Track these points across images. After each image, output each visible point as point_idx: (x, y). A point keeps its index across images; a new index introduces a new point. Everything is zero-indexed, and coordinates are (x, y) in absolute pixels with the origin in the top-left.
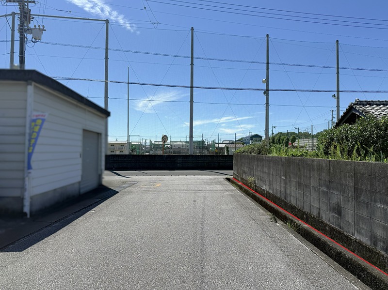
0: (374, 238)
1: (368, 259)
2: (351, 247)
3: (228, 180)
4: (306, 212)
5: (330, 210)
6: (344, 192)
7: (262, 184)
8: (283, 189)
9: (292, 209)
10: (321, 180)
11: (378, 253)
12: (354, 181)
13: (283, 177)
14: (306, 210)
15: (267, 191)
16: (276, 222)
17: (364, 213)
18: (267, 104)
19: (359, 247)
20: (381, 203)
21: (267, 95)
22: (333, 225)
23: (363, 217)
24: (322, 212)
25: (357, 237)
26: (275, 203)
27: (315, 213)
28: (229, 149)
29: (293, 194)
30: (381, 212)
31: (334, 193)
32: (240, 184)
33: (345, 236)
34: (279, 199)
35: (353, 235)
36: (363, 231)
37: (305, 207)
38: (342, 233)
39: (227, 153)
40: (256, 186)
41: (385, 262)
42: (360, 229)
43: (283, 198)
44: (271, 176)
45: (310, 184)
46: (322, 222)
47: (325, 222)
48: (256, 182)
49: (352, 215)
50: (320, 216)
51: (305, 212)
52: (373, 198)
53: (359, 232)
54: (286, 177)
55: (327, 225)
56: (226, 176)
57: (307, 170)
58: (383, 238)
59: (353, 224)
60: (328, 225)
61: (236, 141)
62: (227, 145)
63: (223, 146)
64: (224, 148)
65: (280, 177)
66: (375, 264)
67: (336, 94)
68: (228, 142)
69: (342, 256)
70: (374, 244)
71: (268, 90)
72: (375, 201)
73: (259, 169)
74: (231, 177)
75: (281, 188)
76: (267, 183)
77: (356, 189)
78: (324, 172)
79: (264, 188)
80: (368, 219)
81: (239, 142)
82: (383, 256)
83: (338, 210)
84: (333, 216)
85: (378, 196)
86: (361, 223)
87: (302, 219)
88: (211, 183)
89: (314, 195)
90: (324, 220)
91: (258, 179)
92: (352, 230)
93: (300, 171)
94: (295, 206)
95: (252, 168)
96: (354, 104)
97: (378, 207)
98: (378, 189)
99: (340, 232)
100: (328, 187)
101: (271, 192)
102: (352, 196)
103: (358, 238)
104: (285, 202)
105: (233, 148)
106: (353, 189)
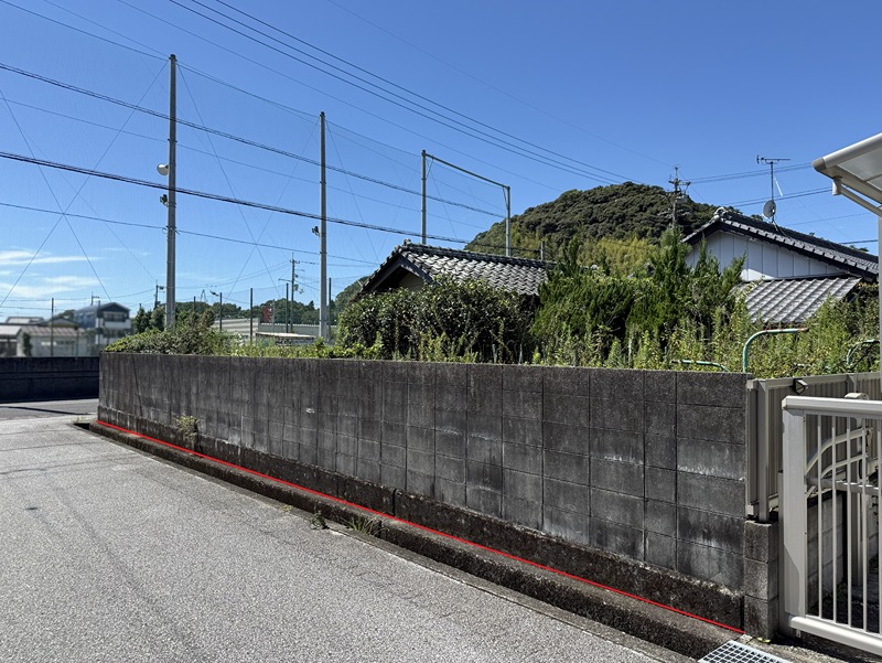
0: (600, 528)
1: (587, 576)
2: (536, 556)
3: (85, 426)
4: (392, 490)
5: (469, 478)
6: (511, 434)
7: (224, 430)
8: (306, 441)
9: (342, 486)
10: (441, 410)
11: (611, 560)
12: (540, 408)
13: (308, 410)
14: (390, 483)
15: (244, 450)
16: (325, 527)
17: (572, 477)
18: (172, 227)
19: (558, 554)
20: (617, 453)
21: (172, 206)
22: (479, 510)
23: (565, 486)
24: (441, 486)
25: (550, 530)
26: (277, 476)
27: (419, 488)
28: (32, 342)
29: (343, 447)
30: (618, 472)
31: (482, 439)
32: (132, 436)
33: (518, 532)
34: (292, 465)
35: (539, 527)
36: (568, 517)
37: (386, 477)
38: (508, 529)
39: (25, 352)
40: (198, 438)
41: (631, 575)
42: (560, 514)
43: (307, 461)
44: (263, 409)
45: (404, 420)
46: (446, 509)
47: (454, 506)
48: (202, 427)
49: (536, 484)
50: (437, 494)
51: (386, 490)
52: (596, 443)
53: (556, 521)
54: (319, 408)
55: (458, 513)
56: (74, 418)
57: (393, 390)
58: (624, 526)
59: (538, 503)
60: (462, 512)
61: (53, 319)
62: (25, 330)
63: (13, 331)
64: (14, 337)
65: (299, 409)
66: (604, 583)
67: (319, 223)
68: (26, 321)
69: (524, 582)
70: (600, 542)
71: (172, 189)
72: (602, 450)
73: (212, 394)
74: (91, 418)
75: (299, 437)
76: (248, 428)
77: (546, 426)
78: (449, 392)
79: (234, 440)
80: (581, 489)
81: (61, 321)
82: (626, 565)
83: (494, 476)
84: (479, 491)
85: (610, 438)
86: (562, 498)
87: (376, 507)
88: (41, 441)
89: (417, 447)
90: (448, 501)
91: (209, 419)
92: (535, 517)
93: (370, 390)
94: (351, 479)
95: (183, 390)
96: (404, 250)
97: (610, 463)
98: (608, 423)
99: (501, 526)
100: (464, 427)
101: (262, 450)
102: (535, 442)
103: (553, 533)
104: (317, 471)
105: (44, 338)
106: (537, 428)
